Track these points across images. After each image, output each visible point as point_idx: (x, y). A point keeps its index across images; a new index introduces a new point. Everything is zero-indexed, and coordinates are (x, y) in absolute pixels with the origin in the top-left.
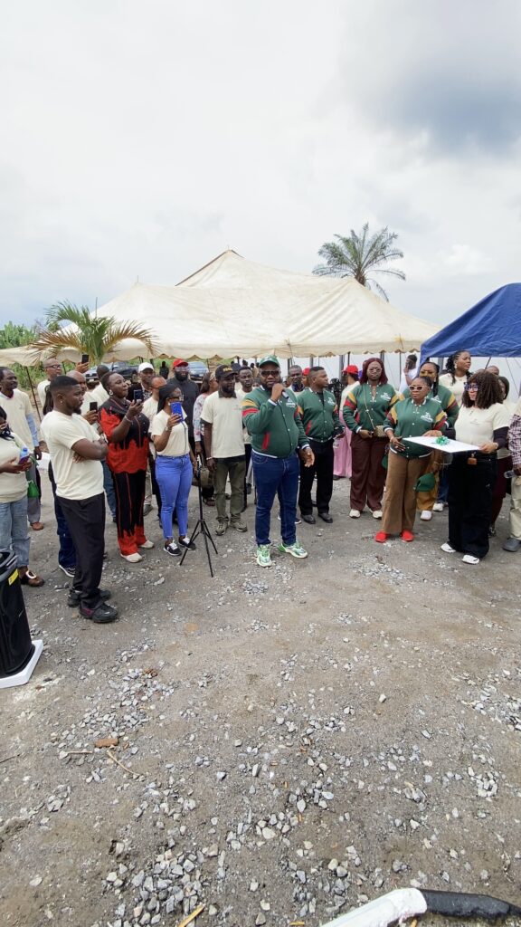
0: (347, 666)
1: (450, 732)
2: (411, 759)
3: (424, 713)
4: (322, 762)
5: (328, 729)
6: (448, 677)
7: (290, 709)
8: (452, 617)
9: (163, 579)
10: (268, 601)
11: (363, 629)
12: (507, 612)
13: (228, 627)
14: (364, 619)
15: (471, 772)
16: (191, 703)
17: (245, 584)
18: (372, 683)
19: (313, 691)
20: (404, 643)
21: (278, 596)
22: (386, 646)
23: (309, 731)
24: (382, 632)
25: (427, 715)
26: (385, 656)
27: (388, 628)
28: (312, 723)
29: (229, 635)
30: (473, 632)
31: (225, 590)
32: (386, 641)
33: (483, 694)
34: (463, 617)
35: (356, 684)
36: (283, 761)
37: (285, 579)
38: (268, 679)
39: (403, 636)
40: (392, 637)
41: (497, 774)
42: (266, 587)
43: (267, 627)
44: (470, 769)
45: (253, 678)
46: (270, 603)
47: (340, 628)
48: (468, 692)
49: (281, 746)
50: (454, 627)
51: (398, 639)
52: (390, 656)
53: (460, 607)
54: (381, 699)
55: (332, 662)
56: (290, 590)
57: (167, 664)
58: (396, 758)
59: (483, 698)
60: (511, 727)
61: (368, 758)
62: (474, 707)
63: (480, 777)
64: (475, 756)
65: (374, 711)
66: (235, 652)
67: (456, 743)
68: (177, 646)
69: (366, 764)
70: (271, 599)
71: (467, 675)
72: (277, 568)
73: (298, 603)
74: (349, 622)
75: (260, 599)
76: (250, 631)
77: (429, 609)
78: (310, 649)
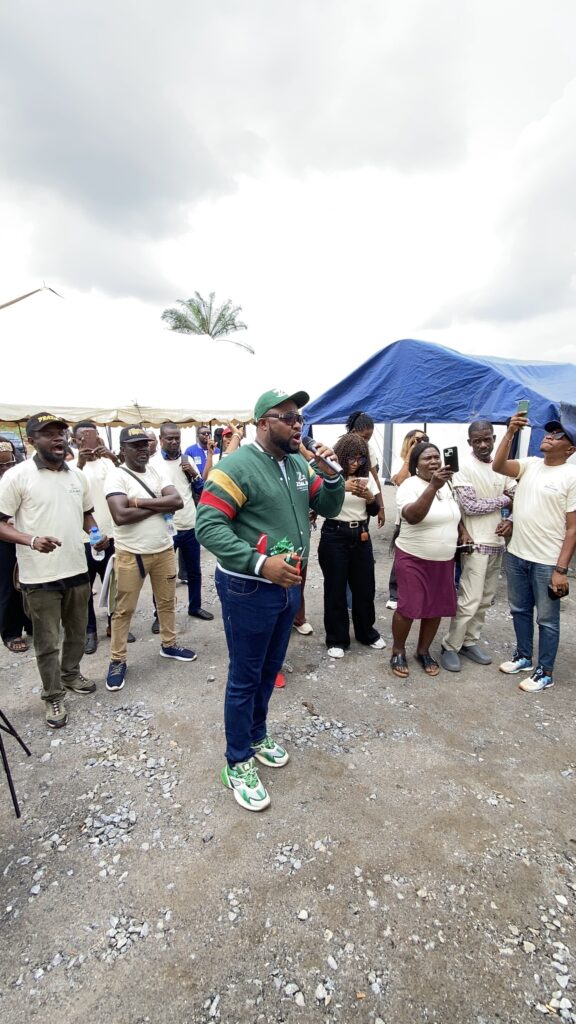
0: (321, 992)
6: (495, 951)
8: (441, 798)
10: (139, 852)
12: (502, 767)
13: (57, 959)
14: (318, 845)
17: (88, 821)
20: (398, 885)
21: (157, 834)
24: (358, 872)
26: (379, 933)
27: (363, 857)
30: (481, 823)
31: (47, 846)
32: (370, 893)
33: (558, 971)
34: (455, 793)
37: (166, 787)
39: (393, 869)
40: (375, 877)
42: (133, 817)
43: (144, 930)
46: (144, 858)
47: (285, 885)
48: (536, 976)
50: (452, 822)
51: (387, 878)
52: (387, 932)
53: (443, 774)
55: (290, 989)
70: (145, 846)
72: (151, 763)
73: (197, 843)
74: (297, 865)
75: (123, 854)
76: (108, 957)
77: (405, 792)
78: (240, 966)
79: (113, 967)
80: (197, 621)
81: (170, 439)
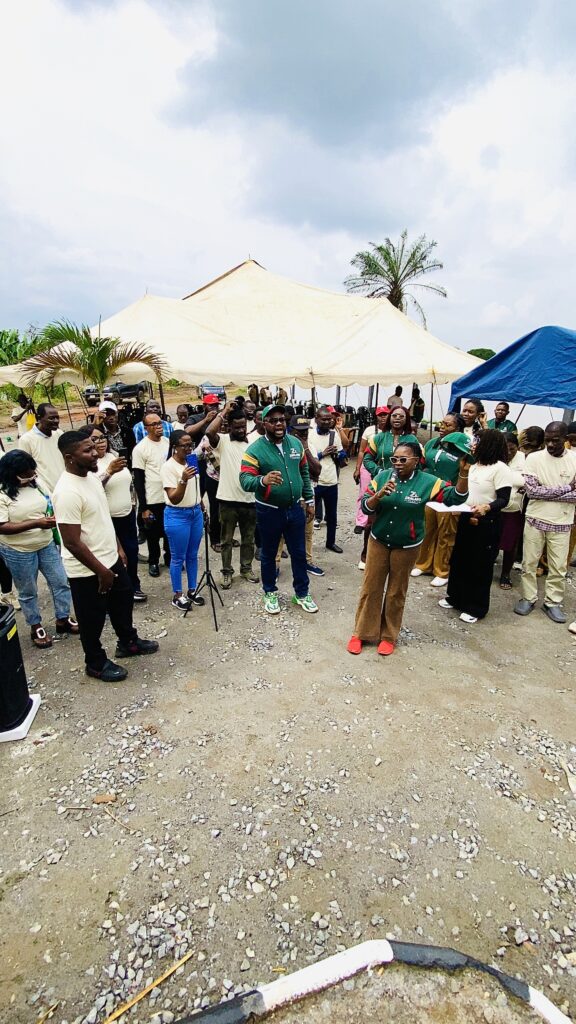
0: (346, 728)
1: (439, 796)
2: (400, 821)
3: (416, 777)
4: (314, 822)
5: (322, 790)
6: (445, 742)
7: (287, 770)
8: (457, 680)
9: (165, 633)
10: (273, 658)
11: (365, 691)
12: (512, 678)
13: (231, 685)
14: (368, 679)
15: (455, 835)
16: (189, 762)
17: (250, 640)
18: (370, 747)
19: (310, 753)
20: (404, 706)
21: (283, 653)
22: (387, 708)
23: (304, 792)
24: (385, 695)
25: (419, 780)
26: (385, 719)
27: (391, 691)
28: (307, 784)
29: (231, 693)
30: (475, 697)
31: (230, 645)
32: (387, 704)
33: (477, 761)
34: (467, 681)
35: (354, 747)
36: (277, 821)
37: (292, 636)
38: (267, 740)
39: (406, 699)
40: (393, 700)
41: (479, 838)
42: (272, 644)
43: (270, 686)
44: (455, 832)
45: (252, 738)
46: (275, 661)
47: (343, 689)
48: (463, 758)
49: (275, 806)
50: (456, 692)
51: (400, 702)
52: (390, 720)
53: (466, 671)
54: (377, 763)
55: (332, 723)
56: (296, 647)
57: (167, 722)
58: (385, 819)
59: (476, 764)
60: (500, 793)
61: (358, 820)
62: (466, 773)
63: (463, 840)
64: (461, 820)
65: (369, 774)
66: (236, 711)
67: (445, 808)
68: (178, 703)
69: (356, 825)
70: (276, 656)
71: (464, 740)
72: (285, 623)
73: (303, 662)
74: (353, 683)
75: (265, 657)
76: (253, 690)
77: (434, 672)
78: (311, 710)
79: (254, 694)
80: (331, 552)
81: (325, 420)
